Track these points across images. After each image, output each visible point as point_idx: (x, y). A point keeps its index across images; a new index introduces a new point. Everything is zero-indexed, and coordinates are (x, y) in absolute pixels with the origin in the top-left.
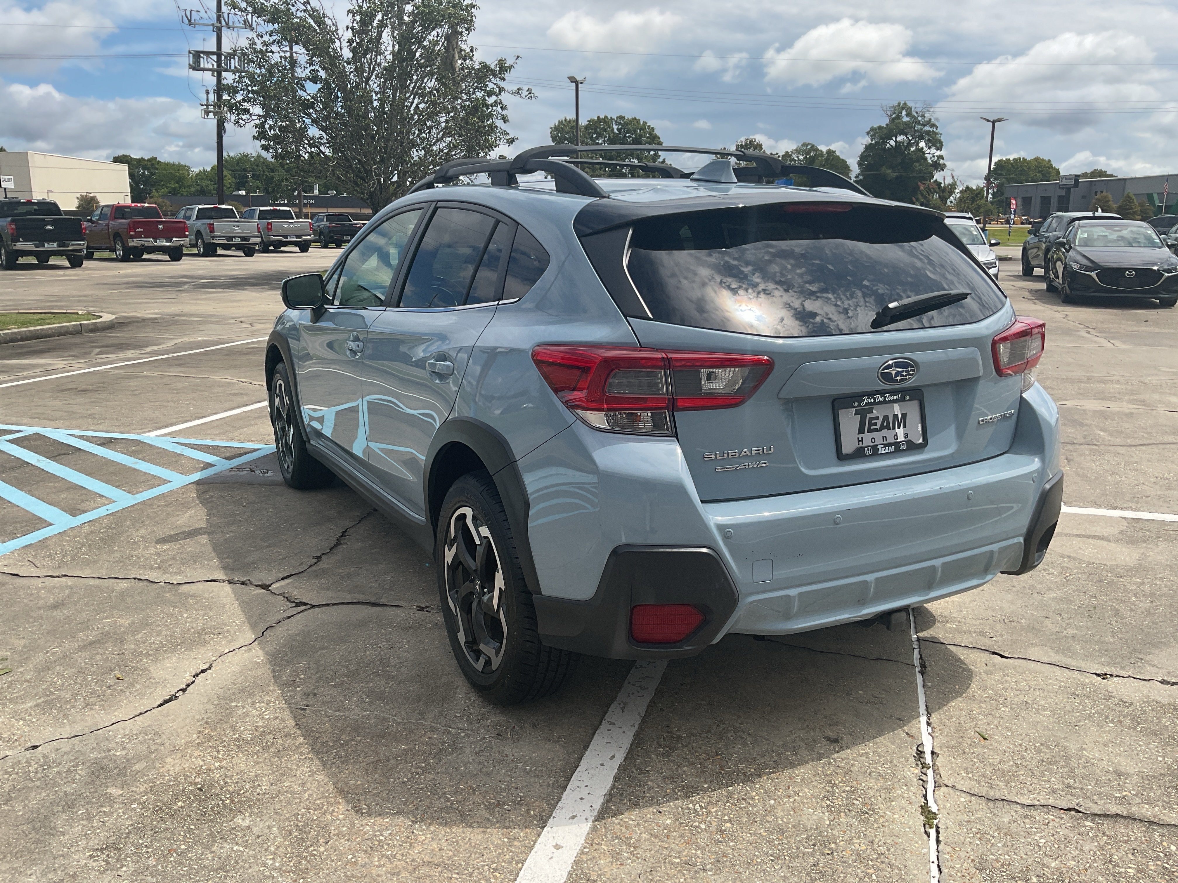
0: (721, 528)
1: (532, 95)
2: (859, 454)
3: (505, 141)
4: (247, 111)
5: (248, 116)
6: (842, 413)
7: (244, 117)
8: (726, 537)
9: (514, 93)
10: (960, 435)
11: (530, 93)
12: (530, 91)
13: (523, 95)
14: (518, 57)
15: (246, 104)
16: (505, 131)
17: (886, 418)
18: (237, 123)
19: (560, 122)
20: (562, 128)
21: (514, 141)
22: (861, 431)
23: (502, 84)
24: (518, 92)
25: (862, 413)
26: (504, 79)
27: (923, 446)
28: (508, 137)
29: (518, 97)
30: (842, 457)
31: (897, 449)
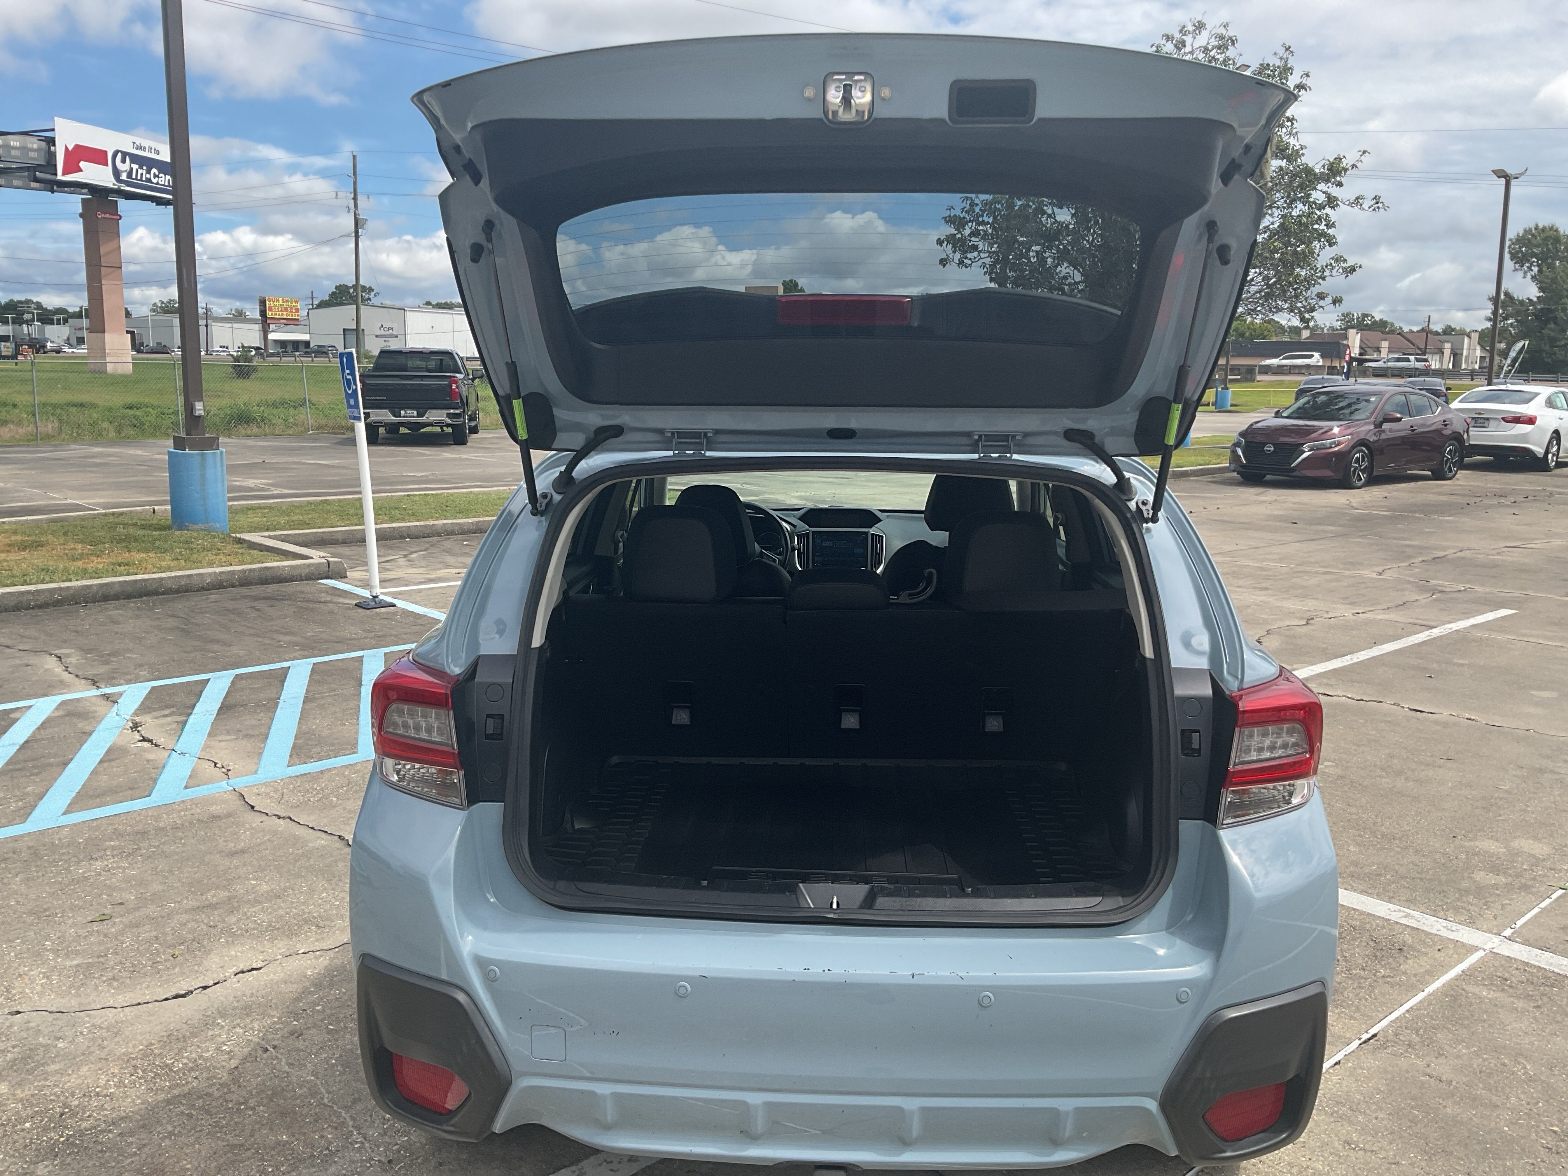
0: (482, 963)
1: (1380, 205)
3: (1341, 270)
4: (975, 248)
5: (975, 254)
7: (969, 256)
9: (1351, 204)
11: (1377, 203)
12: (1377, 199)
13: (1366, 206)
14: (1364, 152)
15: (973, 239)
16: (1342, 257)
18: (961, 263)
19: (1527, 231)
20: (1529, 240)
21: (1354, 270)
23: (1334, 191)
24: (1358, 201)
26: (1340, 184)
28: (1345, 265)
29: (1356, 209)
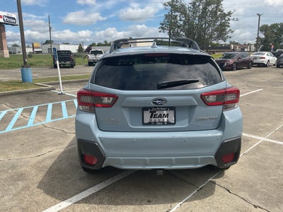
0: (100, 138)
2: (150, 124)
3: (231, 32)
6: (145, 112)
7: (165, 30)
8: (101, 141)
9: (232, 20)
10: (189, 122)
15: (165, 27)
16: (231, 29)
17: (161, 115)
18: (163, 32)
22: (151, 117)
23: (229, 17)
25: (152, 113)
27: (174, 124)
30: (144, 124)
31: (163, 123)
